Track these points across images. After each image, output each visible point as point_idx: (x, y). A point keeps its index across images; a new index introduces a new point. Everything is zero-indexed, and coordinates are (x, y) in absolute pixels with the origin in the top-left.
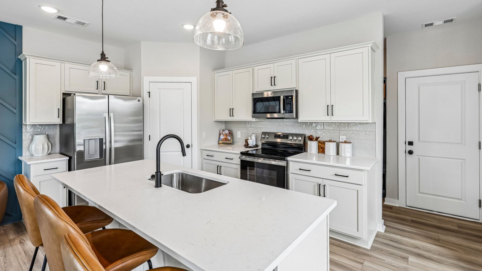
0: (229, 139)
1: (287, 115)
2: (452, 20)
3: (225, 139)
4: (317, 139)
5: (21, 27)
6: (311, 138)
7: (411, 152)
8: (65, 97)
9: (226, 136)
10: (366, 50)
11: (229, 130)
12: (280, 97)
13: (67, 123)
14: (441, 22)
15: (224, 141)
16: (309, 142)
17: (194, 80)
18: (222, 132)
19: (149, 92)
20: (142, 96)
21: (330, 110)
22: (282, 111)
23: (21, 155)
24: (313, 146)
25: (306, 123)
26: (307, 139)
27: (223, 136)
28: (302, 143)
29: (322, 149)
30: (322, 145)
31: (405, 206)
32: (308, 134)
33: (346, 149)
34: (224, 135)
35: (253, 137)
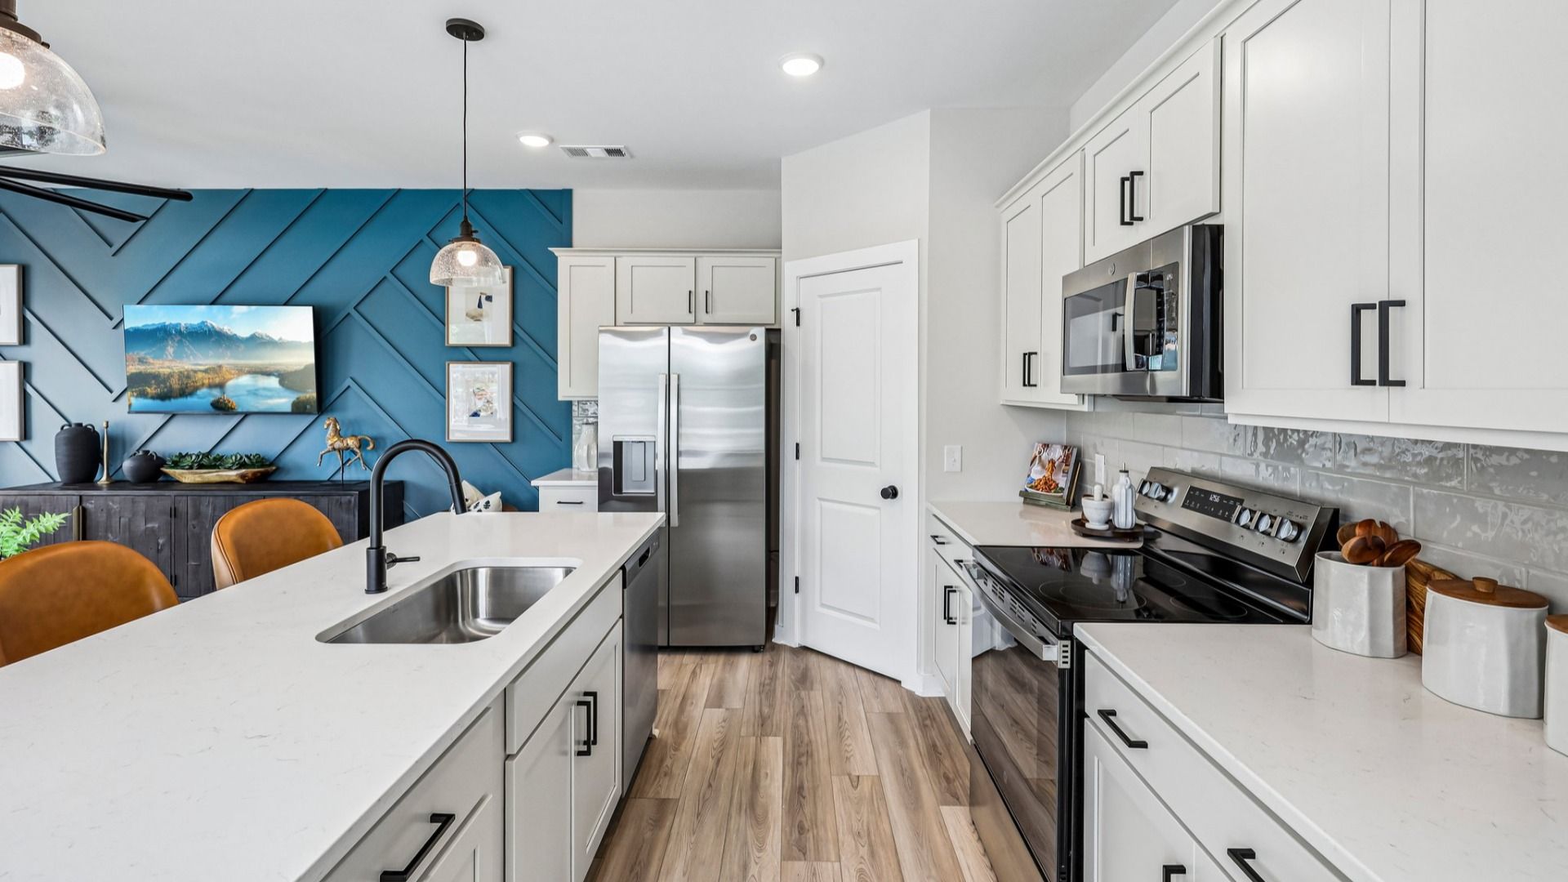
0: (1060, 486)
3: (1046, 483)
5: (571, 192)
9: (1053, 470)
11: (1066, 447)
15: (1040, 492)
18: (1040, 453)
19: (795, 308)
27: (1039, 468)
34: (1043, 467)
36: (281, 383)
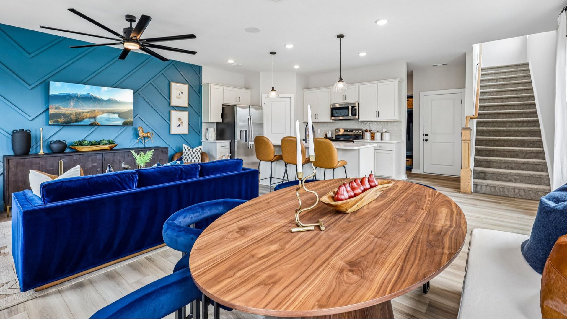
1: (352, 118)
2: (446, 64)
4: (370, 131)
5: (202, 66)
6: (366, 131)
7: (426, 140)
8: (224, 106)
10: (396, 83)
12: (349, 107)
13: (224, 122)
14: (441, 65)
16: (366, 133)
17: (292, 96)
19: (265, 103)
20: (261, 106)
21: (377, 114)
22: (350, 115)
23: (202, 140)
24: (368, 135)
25: (364, 122)
26: (364, 131)
28: (361, 134)
29: (373, 137)
30: (373, 135)
31: (423, 173)
32: (364, 129)
33: (386, 136)
35: (330, 132)
36: (119, 116)
